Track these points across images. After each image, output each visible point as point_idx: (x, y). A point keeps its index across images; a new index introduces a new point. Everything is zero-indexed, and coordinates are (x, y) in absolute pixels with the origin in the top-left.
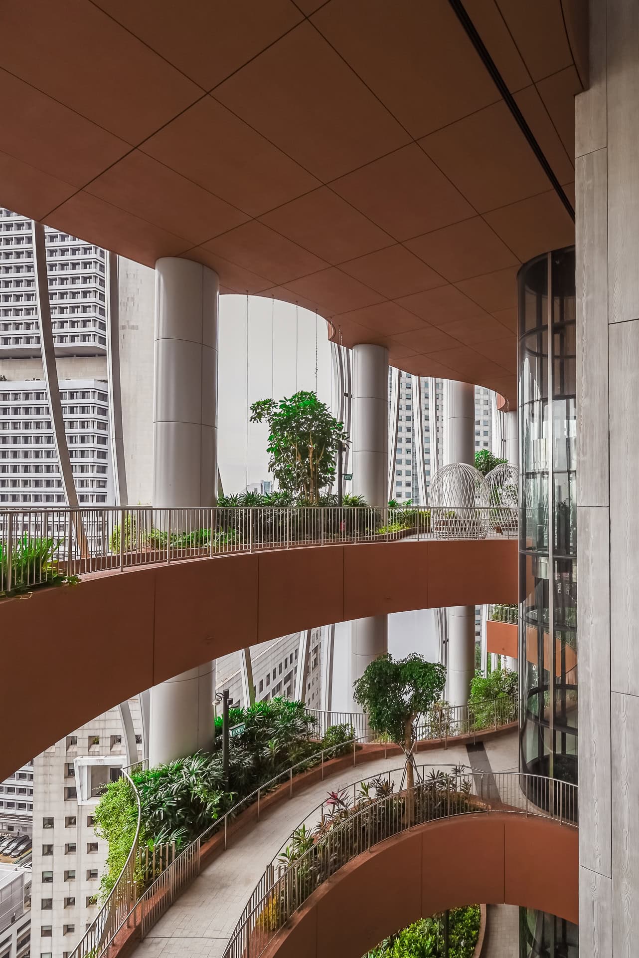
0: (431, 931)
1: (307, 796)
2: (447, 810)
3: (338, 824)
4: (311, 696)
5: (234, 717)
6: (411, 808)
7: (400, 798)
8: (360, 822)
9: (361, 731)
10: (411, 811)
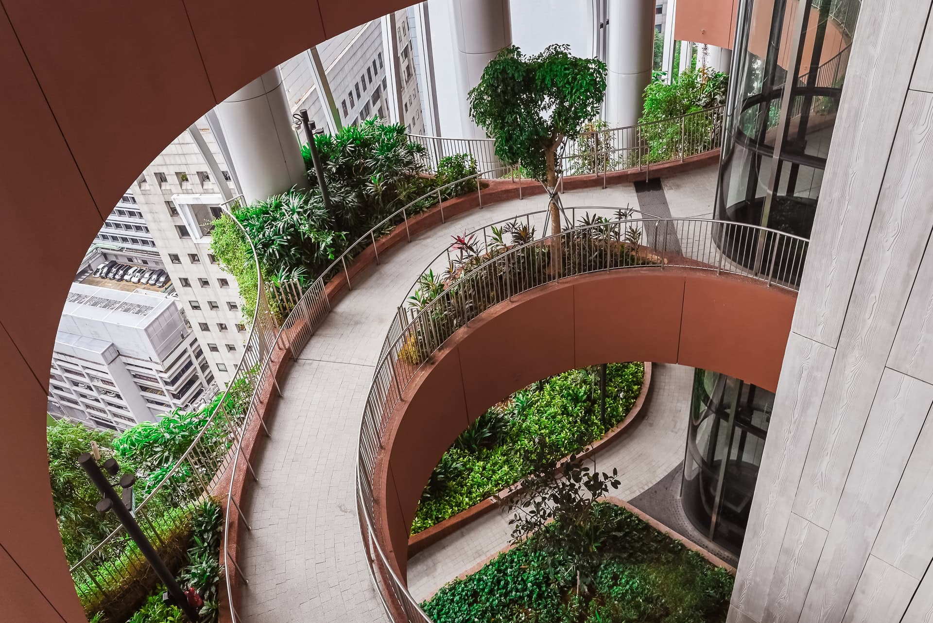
0: (584, 382)
1: (429, 240)
2: (606, 262)
3: (469, 271)
4: (411, 122)
5: (322, 146)
6: (559, 257)
7: (543, 246)
8: (495, 270)
9: (485, 164)
10: (559, 262)
